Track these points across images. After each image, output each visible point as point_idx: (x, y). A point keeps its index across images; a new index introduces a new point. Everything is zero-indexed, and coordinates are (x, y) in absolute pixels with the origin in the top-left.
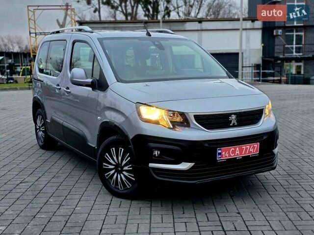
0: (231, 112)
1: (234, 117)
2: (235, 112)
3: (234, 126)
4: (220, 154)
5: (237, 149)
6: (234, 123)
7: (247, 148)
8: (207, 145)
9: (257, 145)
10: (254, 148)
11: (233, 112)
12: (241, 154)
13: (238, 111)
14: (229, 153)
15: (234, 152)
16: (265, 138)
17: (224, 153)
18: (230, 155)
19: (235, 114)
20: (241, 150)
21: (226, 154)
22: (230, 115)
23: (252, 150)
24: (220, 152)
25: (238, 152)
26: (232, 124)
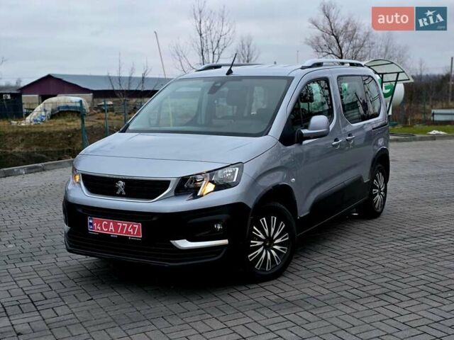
0: (117, 177)
1: (121, 184)
2: (124, 177)
3: (121, 195)
4: (91, 224)
5: (111, 224)
6: (121, 192)
7: (123, 227)
8: (80, 211)
9: (137, 226)
10: (134, 229)
11: (121, 177)
12: (116, 231)
13: (127, 178)
14: (101, 226)
15: (107, 226)
16: (154, 219)
17: (95, 224)
18: (102, 230)
19: (123, 180)
20: (116, 227)
21: (98, 226)
22: (117, 180)
23: (132, 231)
24: (91, 221)
25: (113, 228)
26: (118, 193)
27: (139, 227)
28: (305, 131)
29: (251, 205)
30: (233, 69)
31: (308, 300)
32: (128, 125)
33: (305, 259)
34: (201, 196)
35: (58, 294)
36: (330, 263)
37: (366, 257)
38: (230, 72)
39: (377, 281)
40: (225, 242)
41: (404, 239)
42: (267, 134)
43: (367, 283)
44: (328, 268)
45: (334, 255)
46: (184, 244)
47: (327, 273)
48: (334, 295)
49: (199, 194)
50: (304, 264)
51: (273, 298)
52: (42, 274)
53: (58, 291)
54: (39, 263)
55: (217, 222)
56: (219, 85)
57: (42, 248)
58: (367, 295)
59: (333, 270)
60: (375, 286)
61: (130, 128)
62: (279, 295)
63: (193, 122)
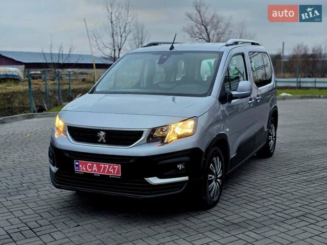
0: (99, 128)
1: (102, 134)
2: (104, 129)
3: (102, 143)
4: (77, 166)
5: (95, 165)
6: (102, 140)
7: (105, 168)
8: (67, 155)
9: (117, 167)
10: (114, 169)
11: (102, 129)
12: (99, 170)
13: (107, 129)
14: (86, 167)
15: (91, 167)
16: (131, 161)
17: (81, 166)
18: (87, 170)
19: (103, 131)
20: (99, 168)
21: (83, 167)
22: (99, 131)
23: (112, 170)
24: (77, 164)
25: (96, 169)
26: (100, 141)
27: (118, 168)
28: (234, 93)
29: (203, 150)
30: (174, 45)
31: (247, 222)
32: (95, 88)
33: (232, 190)
34: (167, 143)
35: (50, 222)
36: (252, 193)
37: (277, 187)
38: (172, 48)
39: (293, 206)
40: (186, 178)
41: (297, 173)
42: (210, 95)
43: (287, 208)
44: (252, 196)
45: (252, 186)
46: (155, 180)
47: (253, 200)
48: (266, 218)
49: (165, 142)
50: (233, 194)
51: (221, 221)
52: (31, 205)
53: (49, 219)
54: (25, 196)
55: (180, 163)
56: (165, 57)
57: (24, 185)
58: (290, 217)
59: (256, 198)
60: (293, 210)
61: (97, 90)
62: (225, 218)
63: (138, 85)
